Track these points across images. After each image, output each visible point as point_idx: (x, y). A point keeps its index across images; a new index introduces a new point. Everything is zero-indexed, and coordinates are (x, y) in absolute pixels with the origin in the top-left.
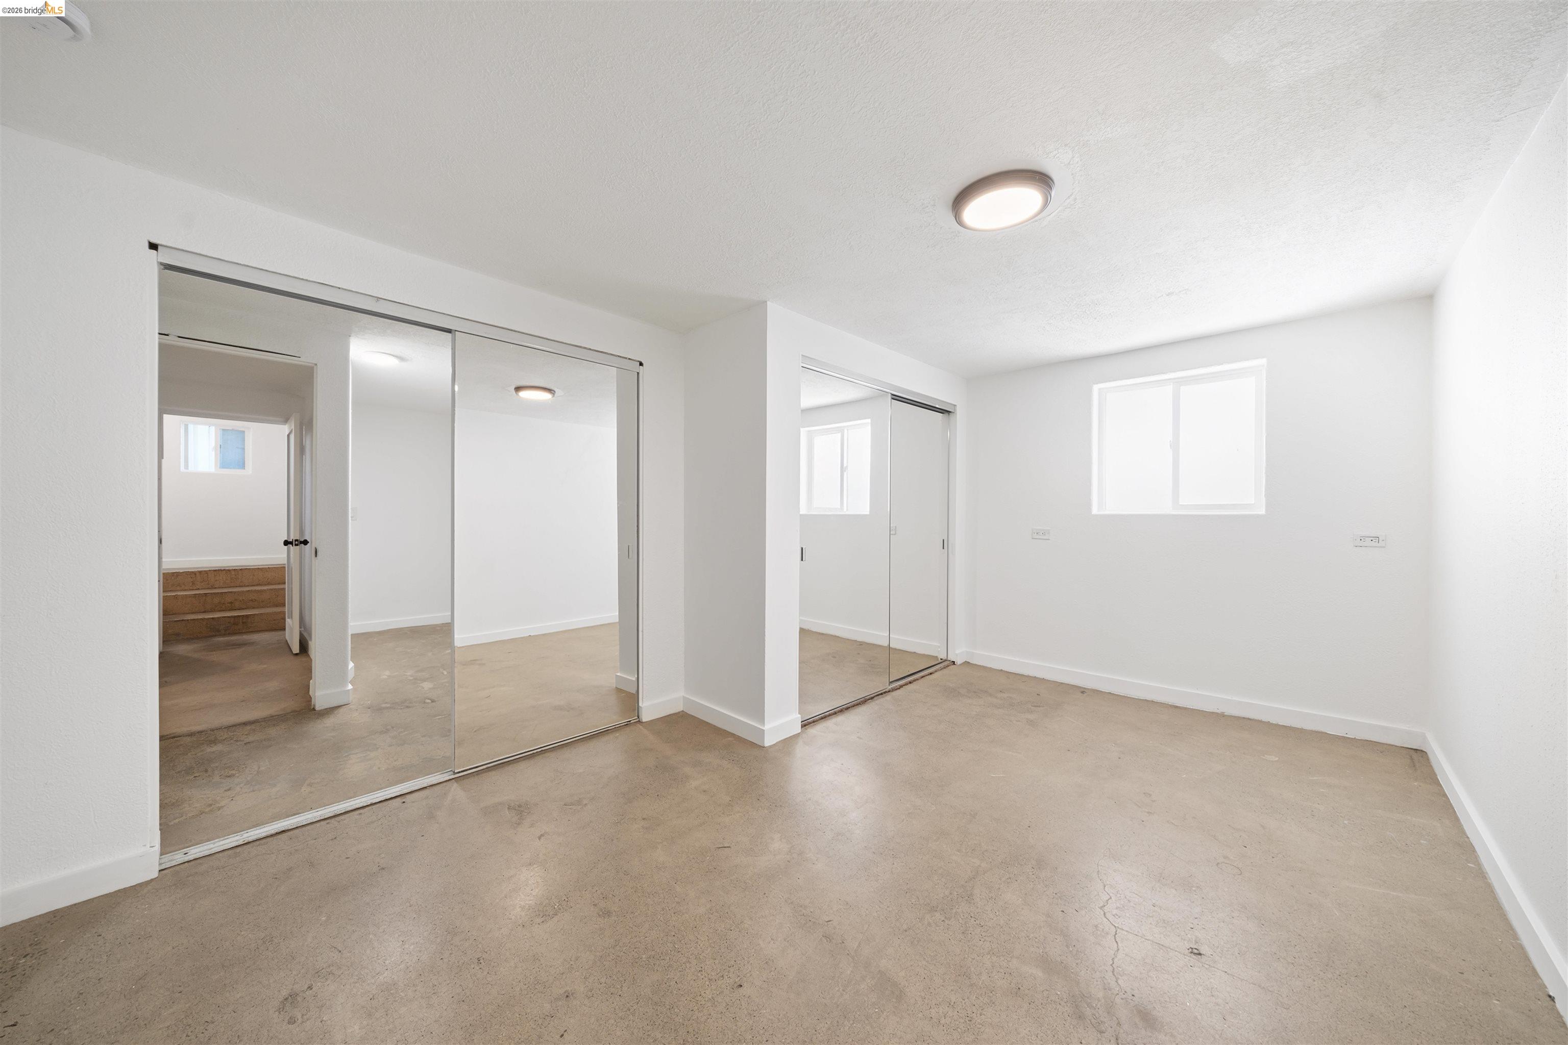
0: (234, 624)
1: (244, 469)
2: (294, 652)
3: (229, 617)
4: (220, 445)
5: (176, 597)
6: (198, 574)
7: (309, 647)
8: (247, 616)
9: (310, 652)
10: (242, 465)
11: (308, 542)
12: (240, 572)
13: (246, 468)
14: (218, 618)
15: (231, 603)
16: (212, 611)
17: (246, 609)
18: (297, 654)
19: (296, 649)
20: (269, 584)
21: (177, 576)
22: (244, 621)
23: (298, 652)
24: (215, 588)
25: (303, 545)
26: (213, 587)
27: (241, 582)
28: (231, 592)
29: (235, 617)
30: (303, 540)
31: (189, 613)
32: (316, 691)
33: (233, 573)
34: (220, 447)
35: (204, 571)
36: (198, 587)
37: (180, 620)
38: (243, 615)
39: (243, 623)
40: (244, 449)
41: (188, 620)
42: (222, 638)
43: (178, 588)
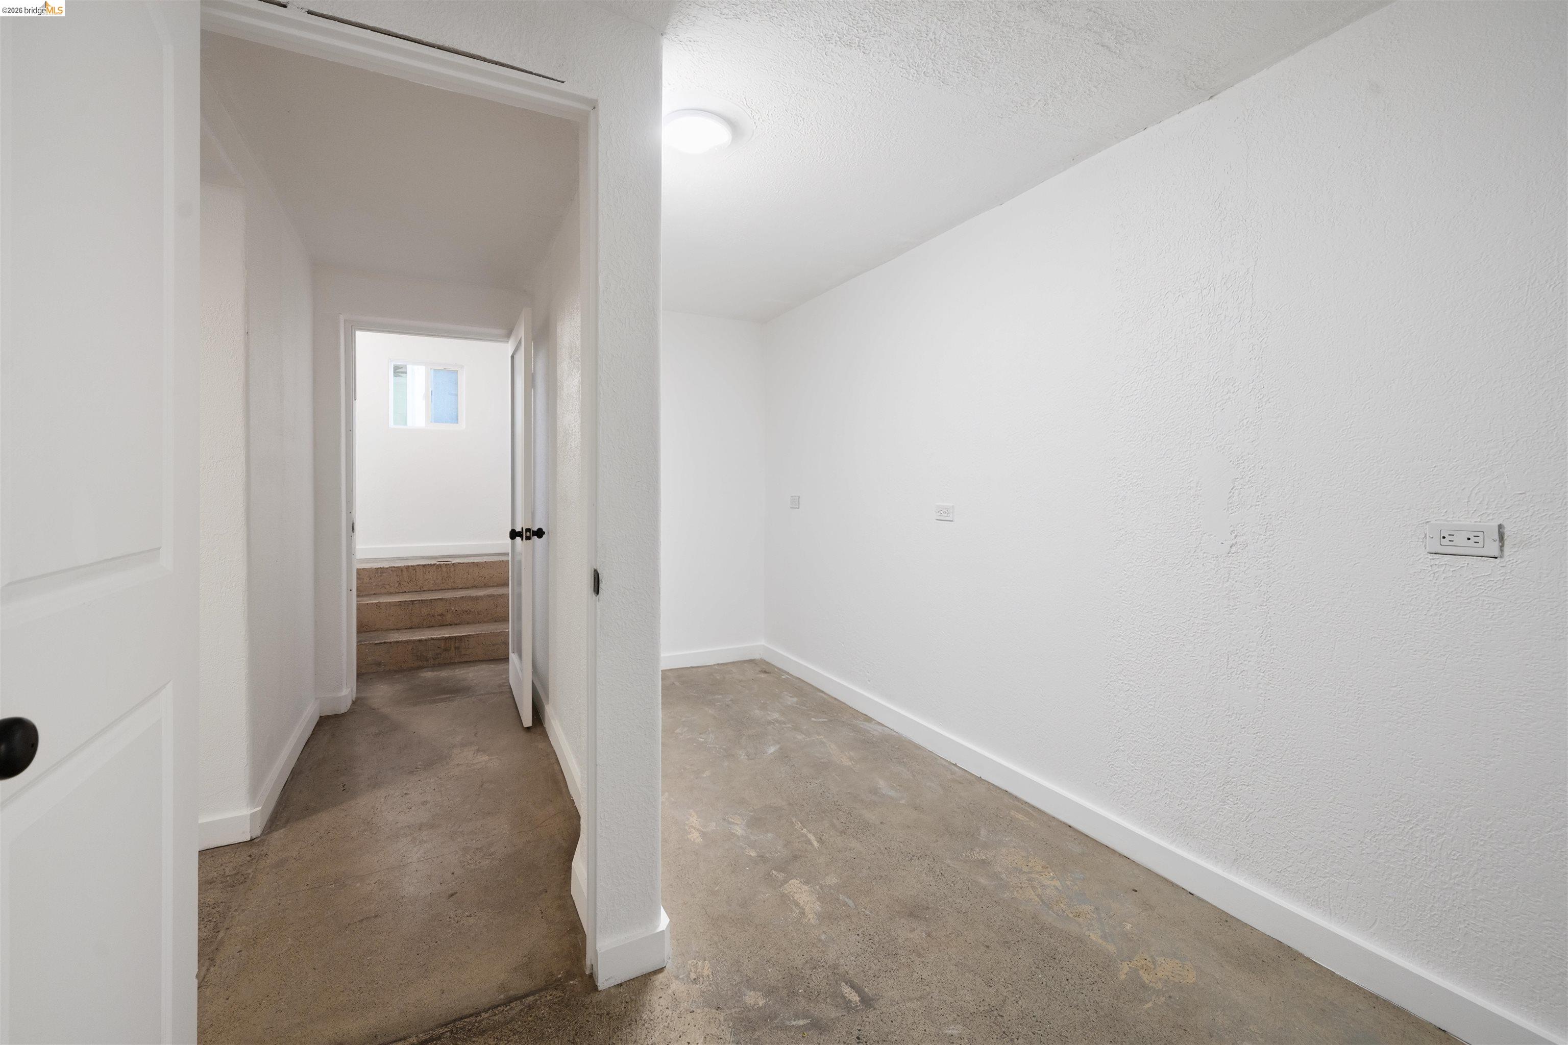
0: (445, 650)
1: (457, 423)
2: (525, 726)
3: (439, 639)
4: (432, 391)
5: (378, 605)
6: (405, 571)
7: (546, 714)
8: (461, 638)
9: (546, 725)
10: (455, 420)
11: (544, 533)
12: (453, 569)
13: (459, 422)
14: (426, 640)
15: (441, 615)
16: (419, 628)
17: (459, 624)
18: (528, 728)
19: (527, 721)
20: (486, 586)
21: (382, 573)
22: (457, 645)
23: (530, 725)
24: (424, 591)
25: (536, 537)
26: (421, 591)
27: (454, 582)
28: (441, 599)
29: (446, 639)
30: (536, 530)
31: (394, 630)
32: (598, 936)
33: (444, 569)
34: (432, 394)
35: (412, 566)
36: (405, 589)
37: (381, 643)
38: (455, 637)
39: (456, 648)
40: (457, 395)
41: (391, 643)
42: (430, 673)
43: (383, 590)
